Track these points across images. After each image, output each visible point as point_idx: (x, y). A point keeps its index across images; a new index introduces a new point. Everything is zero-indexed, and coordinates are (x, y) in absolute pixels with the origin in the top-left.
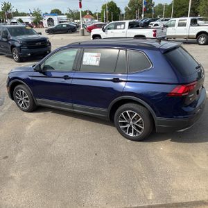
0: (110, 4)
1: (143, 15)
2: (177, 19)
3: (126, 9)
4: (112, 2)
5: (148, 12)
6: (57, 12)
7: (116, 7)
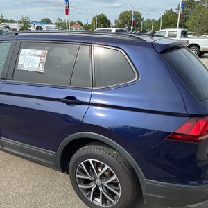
0: (100, 16)
1: (132, 28)
2: (167, 30)
3: (116, 22)
4: (102, 14)
5: (137, 26)
6: (48, 21)
7: (107, 20)
